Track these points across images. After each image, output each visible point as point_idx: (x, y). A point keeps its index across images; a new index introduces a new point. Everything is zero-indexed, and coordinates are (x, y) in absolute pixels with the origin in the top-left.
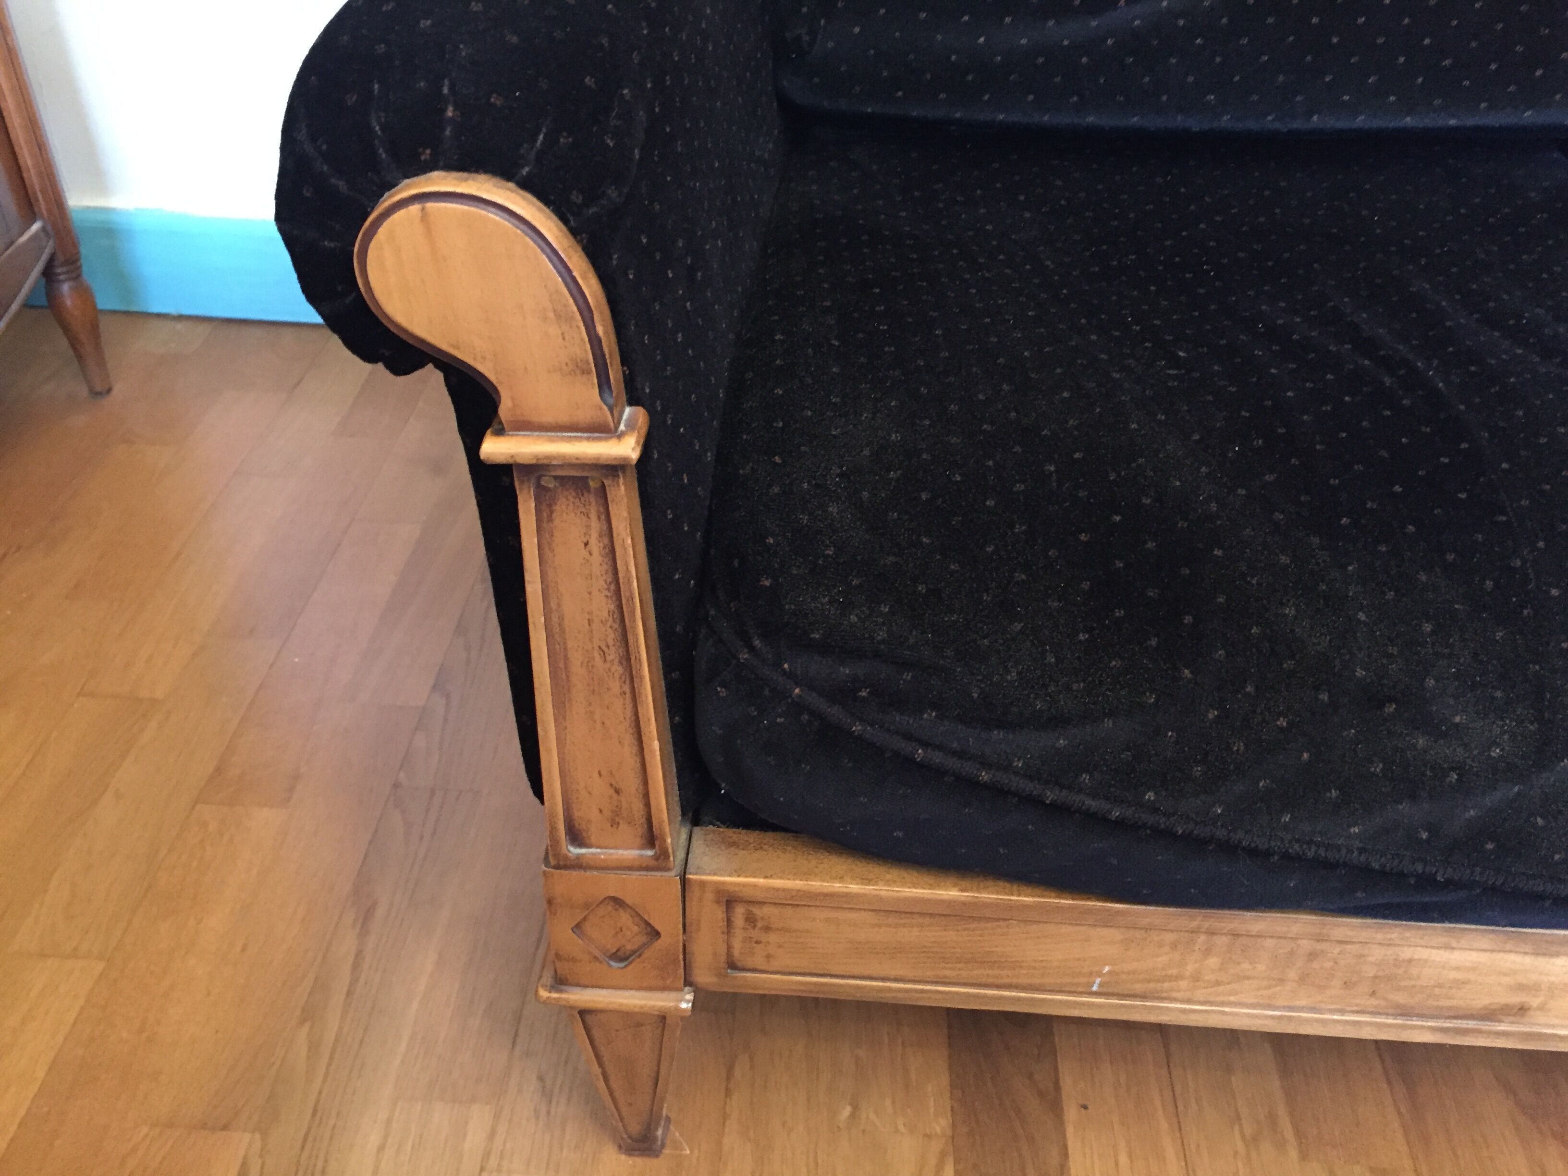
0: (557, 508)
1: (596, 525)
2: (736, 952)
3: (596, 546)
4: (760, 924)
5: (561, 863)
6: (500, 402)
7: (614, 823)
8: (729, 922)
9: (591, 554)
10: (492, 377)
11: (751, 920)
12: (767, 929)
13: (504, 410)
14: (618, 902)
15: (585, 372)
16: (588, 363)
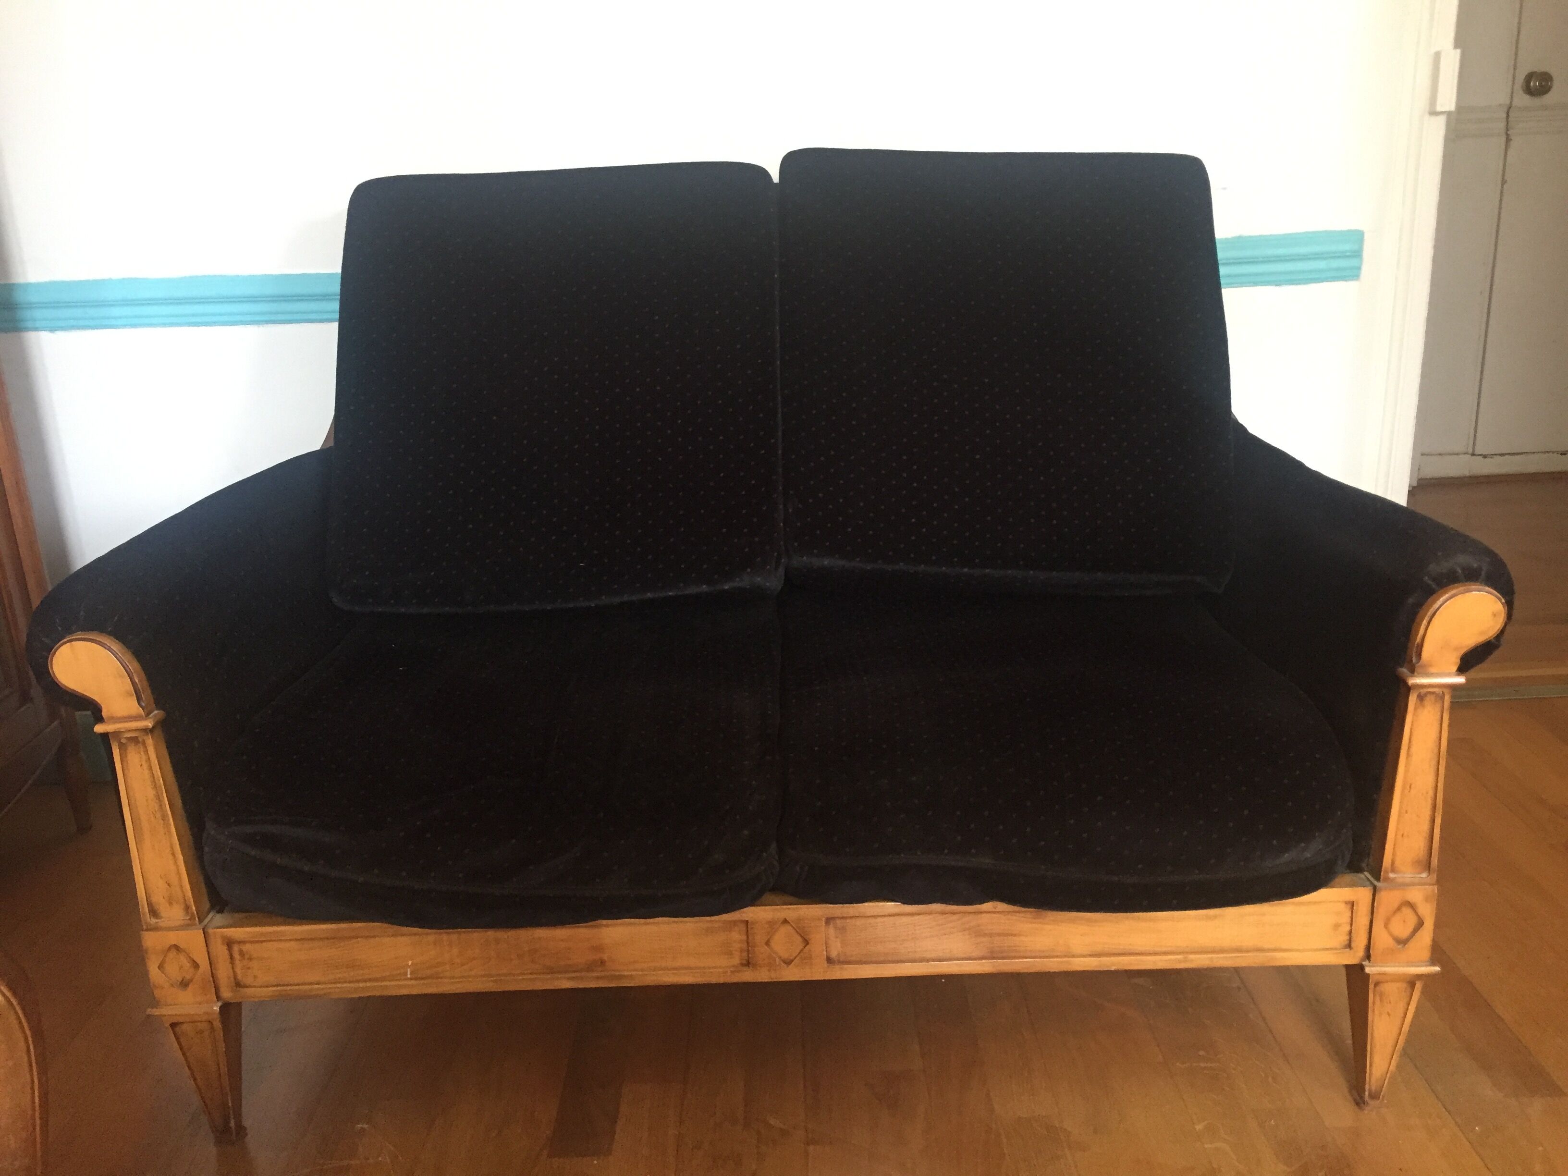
0: (128, 751)
1: (144, 757)
2: (239, 977)
3: (145, 766)
4: (247, 956)
5: (149, 927)
6: (102, 708)
7: (170, 904)
8: (232, 957)
9: (143, 770)
10: (99, 702)
11: (242, 953)
12: (250, 959)
13: (104, 714)
14: (176, 948)
15: (132, 695)
16: (132, 692)
